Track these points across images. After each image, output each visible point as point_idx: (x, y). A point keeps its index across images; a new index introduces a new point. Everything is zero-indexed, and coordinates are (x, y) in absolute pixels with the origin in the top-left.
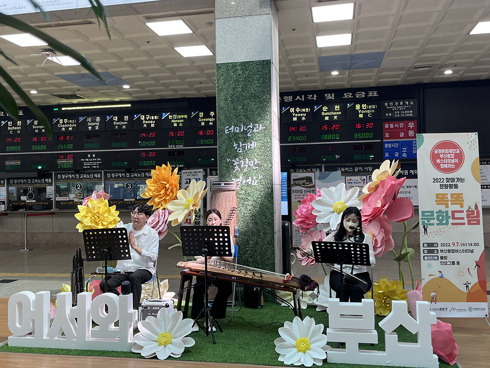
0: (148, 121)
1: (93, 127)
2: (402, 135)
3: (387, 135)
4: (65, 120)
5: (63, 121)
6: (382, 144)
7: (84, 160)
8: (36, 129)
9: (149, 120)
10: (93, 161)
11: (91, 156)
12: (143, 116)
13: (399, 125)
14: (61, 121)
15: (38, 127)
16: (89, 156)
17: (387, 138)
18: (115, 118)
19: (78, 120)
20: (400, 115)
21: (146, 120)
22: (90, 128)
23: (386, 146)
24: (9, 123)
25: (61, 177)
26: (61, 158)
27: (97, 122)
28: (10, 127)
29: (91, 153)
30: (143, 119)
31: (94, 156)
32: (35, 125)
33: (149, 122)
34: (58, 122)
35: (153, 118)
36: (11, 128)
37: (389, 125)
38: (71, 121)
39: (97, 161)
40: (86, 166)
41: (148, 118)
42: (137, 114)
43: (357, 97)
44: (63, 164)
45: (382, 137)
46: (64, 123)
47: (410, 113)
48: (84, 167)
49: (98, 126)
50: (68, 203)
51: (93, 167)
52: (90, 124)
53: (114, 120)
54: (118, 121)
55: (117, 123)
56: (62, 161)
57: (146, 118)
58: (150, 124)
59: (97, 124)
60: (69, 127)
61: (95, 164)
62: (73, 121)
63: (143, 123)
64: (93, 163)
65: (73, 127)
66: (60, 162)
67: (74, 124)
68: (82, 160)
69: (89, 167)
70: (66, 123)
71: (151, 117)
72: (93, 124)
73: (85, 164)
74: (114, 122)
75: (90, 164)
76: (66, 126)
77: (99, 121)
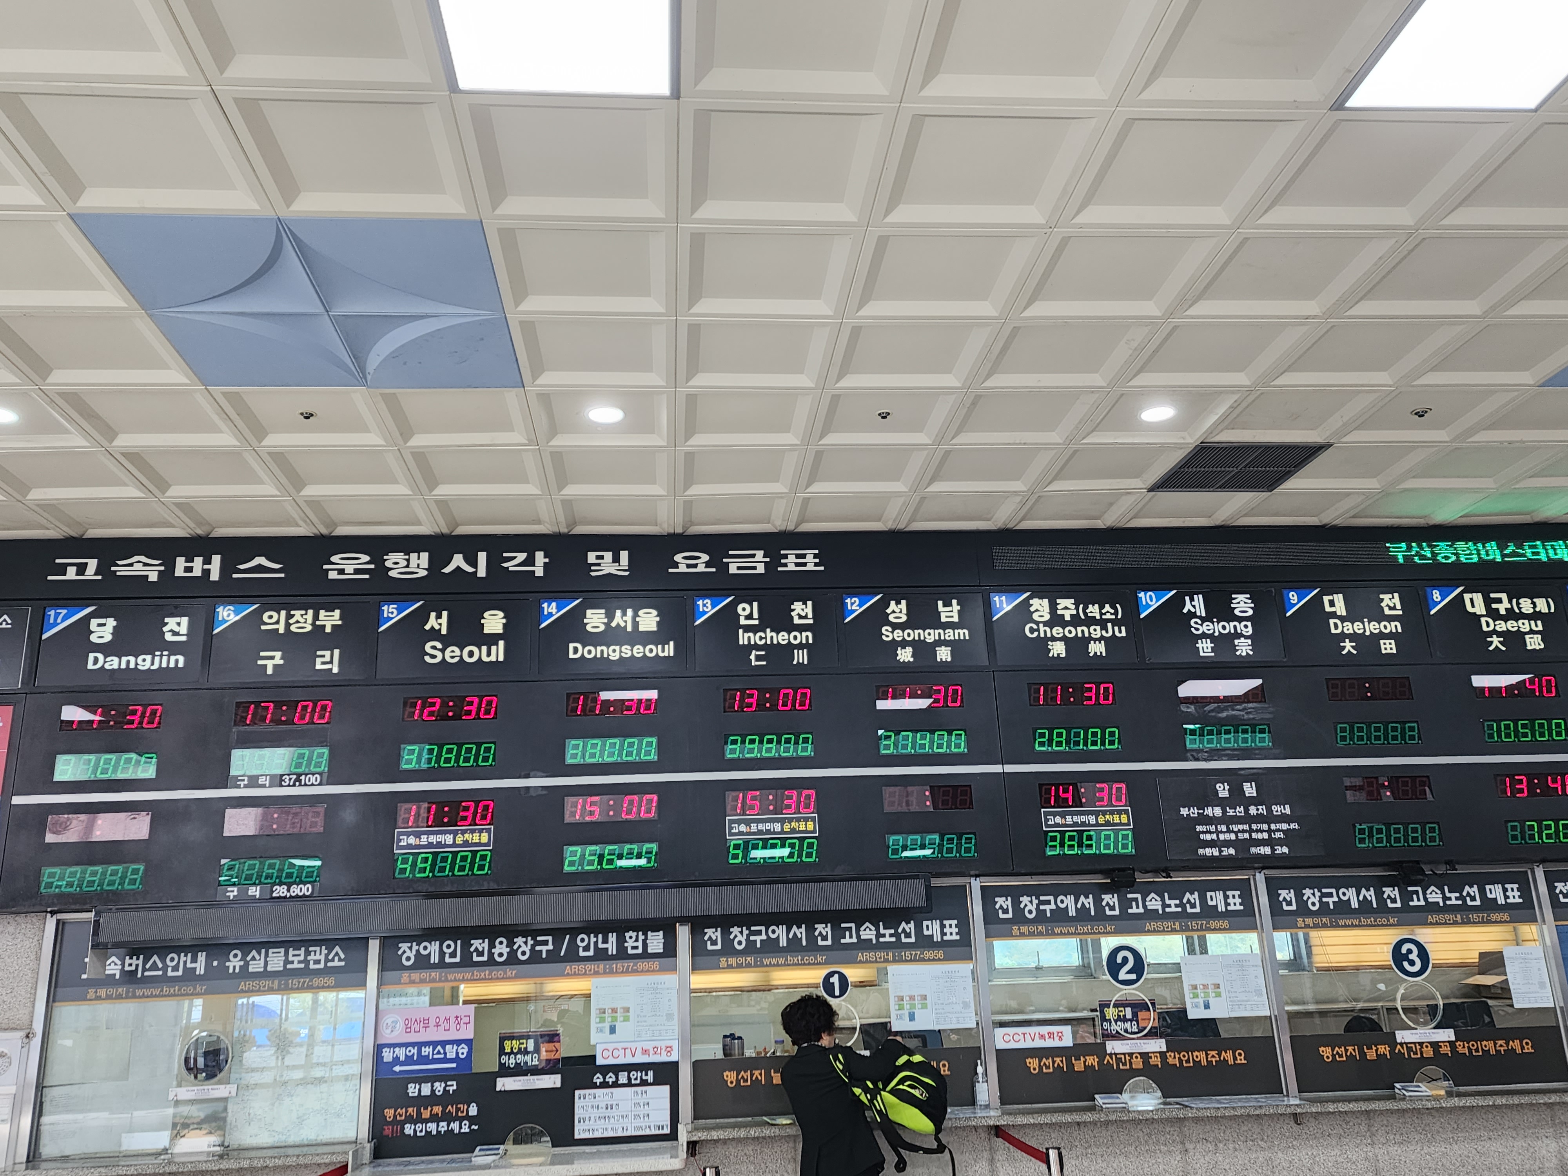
0: (1505, 619)
1: (1223, 643)
4: (1062, 603)
5: (1053, 607)
7: (1194, 812)
8: (904, 644)
9: (1511, 615)
10: (1248, 819)
11: (1237, 797)
12: (1478, 598)
14: (1040, 608)
15: (913, 634)
16: (1223, 791)
18: (1332, 603)
19: (1134, 606)
21: (1494, 614)
22: (1205, 648)
24: (743, 609)
25: (1017, 911)
26: (1063, 803)
27: (1240, 619)
28: (747, 629)
29: (1235, 778)
30: (1479, 608)
31: (1250, 790)
32: (895, 626)
33: (1511, 625)
34: (1024, 612)
35: (1526, 605)
36: (756, 638)
38: (1094, 610)
39: (1269, 819)
40: (1212, 844)
41: (1502, 608)
42: (1445, 586)
46: (1056, 620)
48: (1201, 851)
49: (1246, 637)
50: (1070, 1065)
51: (1253, 850)
52: (1206, 628)
53: (1328, 609)
54: (1351, 617)
55: (1348, 628)
56: (1069, 818)
57: (1494, 606)
58: (1519, 636)
59: (1240, 627)
60: (1090, 639)
61: (1265, 836)
62: (1107, 607)
63: (1485, 628)
64: (1251, 831)
65: (1110, 642)
66: (1058, 820)
67: (1115, 622)
68: (1184, 811)
69: (1232, 851)
70: (1067, 618)
71: (1518, 604)
72: (1217, 628)
73: (1208, 837)
74: (1332, 621)
75: (1233, 837)
76: (1071, 632)
77: (1251, 612)
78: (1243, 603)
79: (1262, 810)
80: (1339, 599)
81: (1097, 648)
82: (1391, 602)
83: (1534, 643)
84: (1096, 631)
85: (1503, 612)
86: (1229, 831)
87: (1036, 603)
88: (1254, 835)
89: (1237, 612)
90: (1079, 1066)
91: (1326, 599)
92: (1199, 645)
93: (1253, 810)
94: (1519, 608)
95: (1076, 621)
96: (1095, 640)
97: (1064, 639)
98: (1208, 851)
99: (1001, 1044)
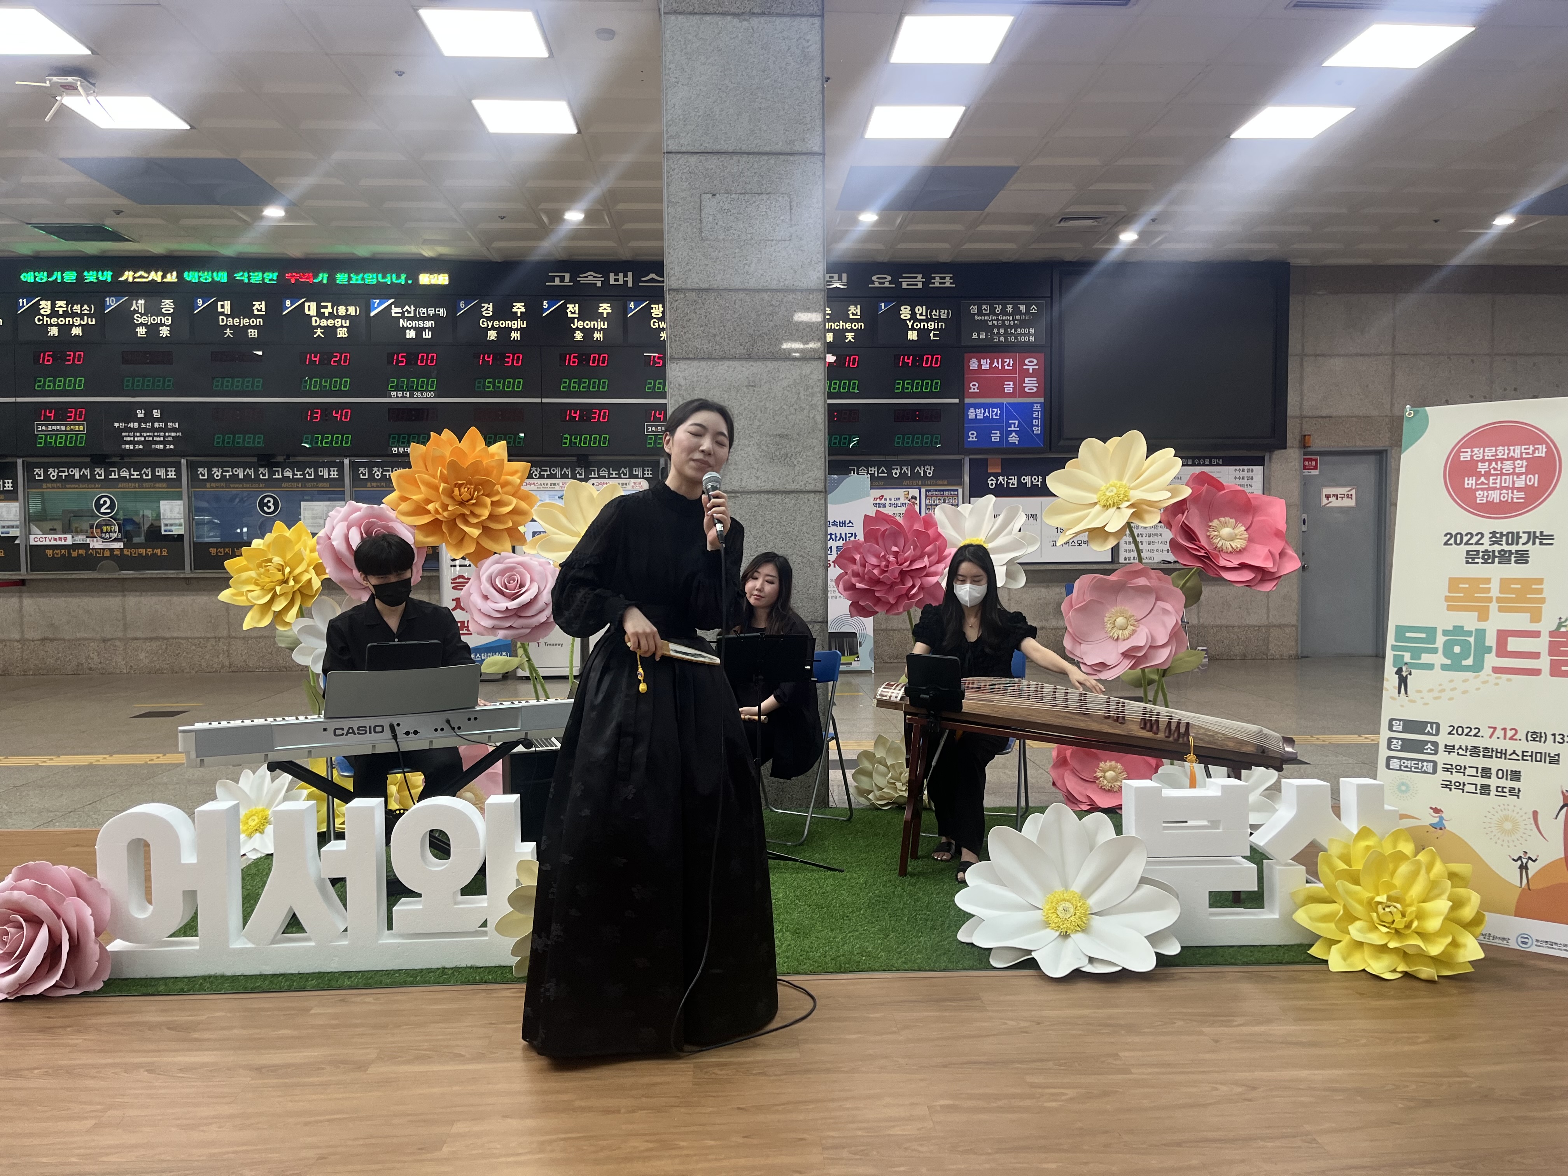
0: (327, 318)
1: (153, 329)
2: (1009, 388)
3: (974, 387)
4: (59, 303)
5: (53, 306)
6: (962, 408)
7: (122, 425)
9: (332, 316)
10: (153, 430)
11: (149, 417)
12: (313, 305)
13: (1003, 362)
14: (45, 305)
16: (140, 414)
17: (975, 395)
18: (223, 306)
19: (102, 305)
20: (1006, 339)
21: (320, 315)
23: (971, 414)
25: (47, 476)
26: (47, 418)
27: (165, 315)
29: (148, 408)
30: (313, 312)
31: (156, 414)
33: (330, 322)
34: (36, 309)
35: (342, 311)
37: (979, 362)
38: (77, 308)
39: (166, 429)
40: (130, 443)
41: (326, 312)
42: (294, 298)
43: (904, 286)
44: (56, 434)
45: (961, 392)
46: (54, 314)
47: (1029, 335)
48: (123, 446)
49: (167, 326)
50: (70, 553)
51: (153, 446)
52: (143, 320)
53: (220, 310)
54: (232, 316)
55: (230, 322)
56: (50, 427)
57: (322, 310)
58: (335, 328)
59: (164, 319)
60: (73, 325)
61: (162, 439)
62: (86, 307)
63: (314, 324)
64: (154, 436)
65: (85, 327)
66: (44, 428)
67: (89, 316)
68: (116, 425)
69: (141, 447)
70: (61, 313)
71: (337, 309)
72: (150, 320)
73: (129, 439)
74: (221, 317)
75: (143, 439)
76: (62, 321)
77: (172, 311)
78: (168, 305)
79: (162, 425)
80: (227, 304)
81: (77, 331)
82: (259, 306)
83: (342, 333)
84: (77, 321)
85: (327, 314)
86: (141, 436)
87: (43, 303)
88: (155, 439)
89: (163, 311)
90: (74, 554)
91: (220, 303)
92: (138, 330)
93: (156, 425)
94: (337, 312)
95: (65, 314)
96: (76, 326)
97: (58, 325)
98: (128, 447)
99: (32, 543)
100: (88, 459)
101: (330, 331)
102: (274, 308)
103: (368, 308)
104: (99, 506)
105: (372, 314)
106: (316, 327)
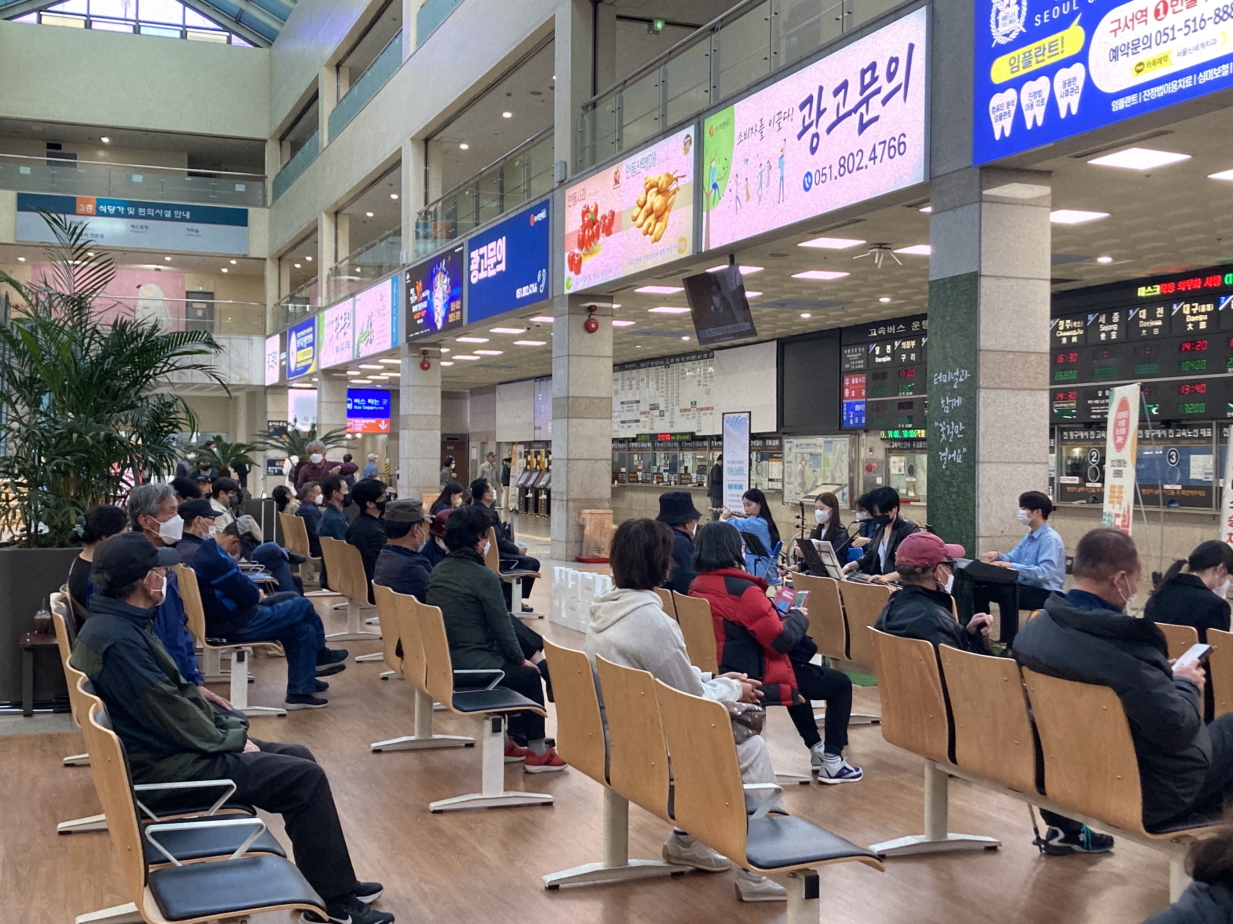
0: (1195, 315)
1: (1108, 333)
4: (1068, 322)
5: (1065, 324)
7: (1092, 402)
9: (1198, 313)
10: (1105, 404)
12: (1188, 307)
14: (1061, 324)
16: (1100, 394)
18: (1142, 314)
19: (1086, 321)
21: (1192, 314)
22: (1103, 336)
25: (1069, 437)
26: (1060, 399)
27: (1114, 324)
29: (1104, 389)
30: (1188, 312)
31: (1107, 393)
33: (1197, 318)
34: (1057, 327)
35: (1203, 308)
38: (1076, 324)
40: (1095, 414)
41: (1195, 310)
42: (1178, 303)
44: (1062, 410)
46: (1065, 329)
48: (1091, 417)
49: (1115, 331)
50: (1077, 490)
52: (1104, 328)
53: (1140, 317)
54: (1146, 320)
55: (1145, 324)
56: (1060, 405)
57: (1192, 310)
58: (1199, 322)
59: (1114, 327)
62: (1079, 322)
63: (1187, 320)
65: (1078, 336)
66: (1057, 405)
67: (1080, 328)
68: (1089, 402)
70: (1068, 328)
71: (1201, 308)
72: (1107, 328)
73: (1094, 411)
74: (1141, 322)
75: (1100, 411)
76: (1068, 333)
77: (1117, 320)
78: (1116, 317)
80: (1144, 311)
81: (1074, 339)
82: (1160, 311)
83: (1203, 326)
84: (1075, 333)
85: (1195, 312)
87: (1060, 322)
88: (1106, 410)
89: (1114, 321)
90: (1079, 490)
91: (1140, 312)
93: (1107, 401)
94: (1201, 310)
95: (1070, 329)
96: (1074, 336)
97: (1066, 336)
98: (1094, 417)
99: (1062, 482)
100: (1082, 426)
101: (1196, 324)
102: (1168, 311)
103: (1217, 304)
104: (1091, 457)
105: (1221, 309)
106: (1188, 323)
